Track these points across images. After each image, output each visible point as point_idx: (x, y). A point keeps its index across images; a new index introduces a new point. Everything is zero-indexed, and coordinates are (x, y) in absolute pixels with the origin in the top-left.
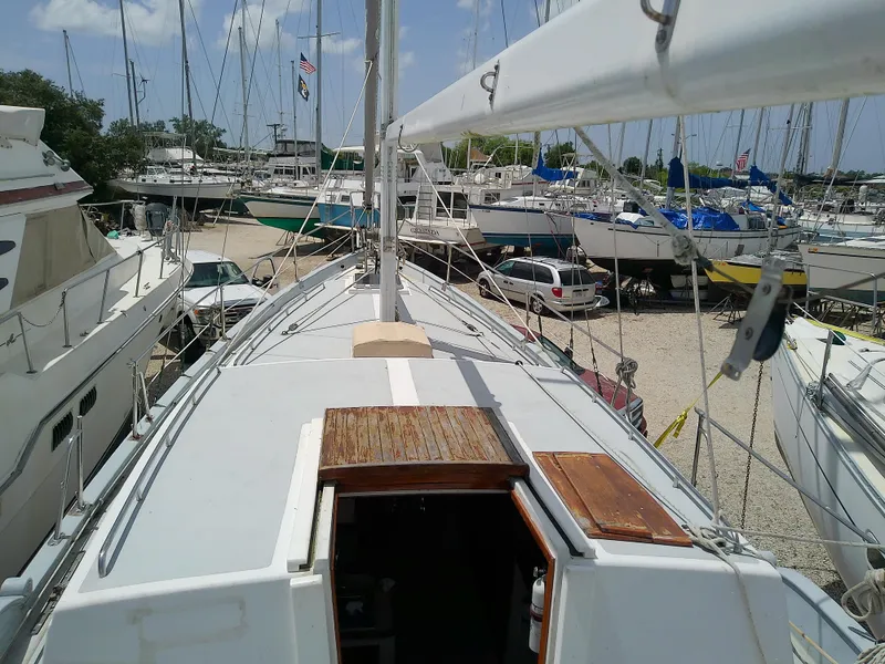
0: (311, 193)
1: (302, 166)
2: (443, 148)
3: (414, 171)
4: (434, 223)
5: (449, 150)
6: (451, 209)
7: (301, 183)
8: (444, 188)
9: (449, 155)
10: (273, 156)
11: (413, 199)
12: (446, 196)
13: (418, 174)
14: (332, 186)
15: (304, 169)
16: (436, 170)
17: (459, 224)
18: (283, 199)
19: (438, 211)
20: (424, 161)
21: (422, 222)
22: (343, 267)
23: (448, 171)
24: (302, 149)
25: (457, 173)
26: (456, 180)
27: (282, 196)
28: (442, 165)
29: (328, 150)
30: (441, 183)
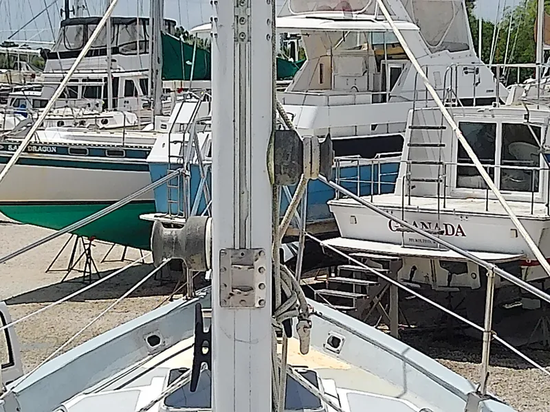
0: (134, 138)
1: (123, 78)
2: (473, 22)
3: (396, 73)
4: (451, 205)
5: (489, 27)
6: (497, 167)
7: (117, 118)
8: (477, 115)
9: (487, 36)
10: (54, 56)
11: (394, 144)
12: (481, 137)
13: (406, 81)
14: (184, 118)
15: (129, 84)
16: (453, 69)
17: (517, 205)
18: (64, 156)
19: (462, 172)
20: (421, 47)
21: (417, 202)
22: (154, 340)
23: (486, 71)
24: (124, 36)
25: (510, 79)
26: (510, 93)
27: (62, 149)
28: (470, 57)
29: (181, 31)
30: (467, 102)
